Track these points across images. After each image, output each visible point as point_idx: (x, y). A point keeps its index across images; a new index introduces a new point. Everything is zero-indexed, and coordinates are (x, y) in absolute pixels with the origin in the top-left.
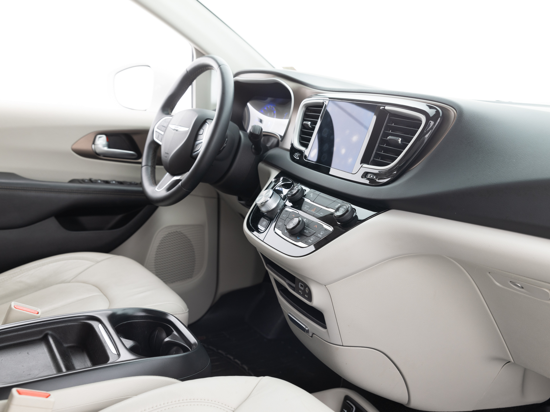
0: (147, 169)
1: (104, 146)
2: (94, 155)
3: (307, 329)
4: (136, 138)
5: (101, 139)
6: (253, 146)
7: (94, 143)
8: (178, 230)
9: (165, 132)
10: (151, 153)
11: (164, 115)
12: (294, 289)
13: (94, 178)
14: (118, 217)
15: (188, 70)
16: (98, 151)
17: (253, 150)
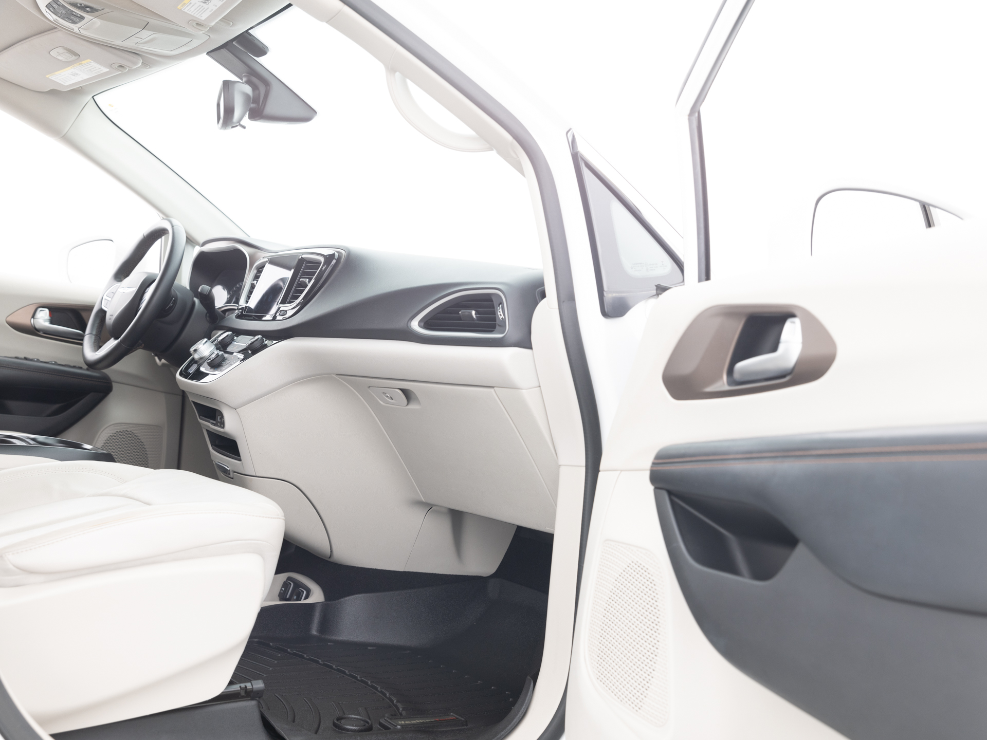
0: (90, 338)
1: (45, 321)
2: (33, 331)
3: (228, 469)
4: (84, 314)
5: (42, 312)
6: (208, 314)
7: (33, 317)
8: (128, 430)
9: (112, 299)
10: (98, 321)
11: (116, 282)
12: (215, 425)
13: (30, 357)
14: (56, 407)
15: (145, 235)
16: (37, 327)
17: (208, 319)
